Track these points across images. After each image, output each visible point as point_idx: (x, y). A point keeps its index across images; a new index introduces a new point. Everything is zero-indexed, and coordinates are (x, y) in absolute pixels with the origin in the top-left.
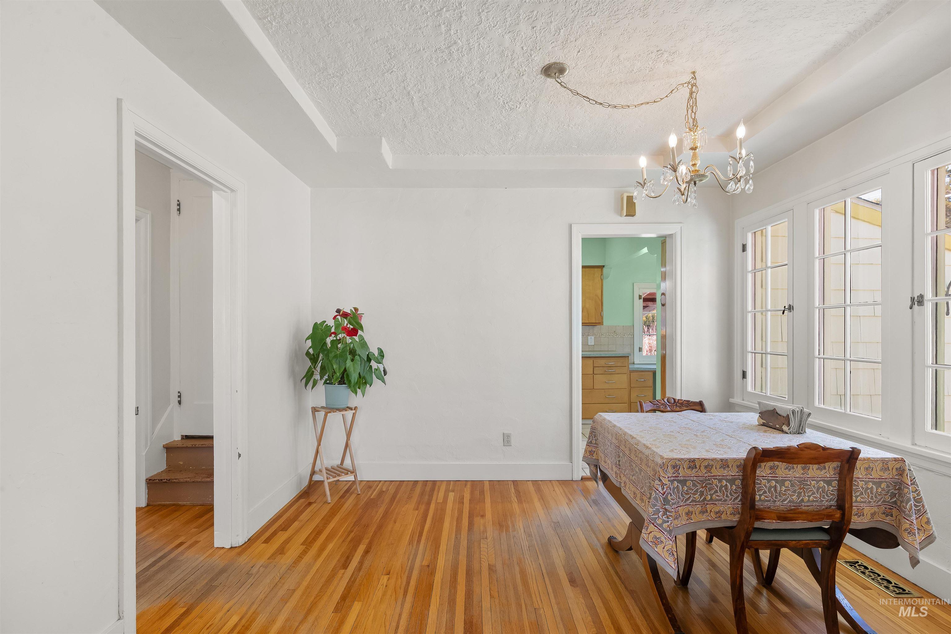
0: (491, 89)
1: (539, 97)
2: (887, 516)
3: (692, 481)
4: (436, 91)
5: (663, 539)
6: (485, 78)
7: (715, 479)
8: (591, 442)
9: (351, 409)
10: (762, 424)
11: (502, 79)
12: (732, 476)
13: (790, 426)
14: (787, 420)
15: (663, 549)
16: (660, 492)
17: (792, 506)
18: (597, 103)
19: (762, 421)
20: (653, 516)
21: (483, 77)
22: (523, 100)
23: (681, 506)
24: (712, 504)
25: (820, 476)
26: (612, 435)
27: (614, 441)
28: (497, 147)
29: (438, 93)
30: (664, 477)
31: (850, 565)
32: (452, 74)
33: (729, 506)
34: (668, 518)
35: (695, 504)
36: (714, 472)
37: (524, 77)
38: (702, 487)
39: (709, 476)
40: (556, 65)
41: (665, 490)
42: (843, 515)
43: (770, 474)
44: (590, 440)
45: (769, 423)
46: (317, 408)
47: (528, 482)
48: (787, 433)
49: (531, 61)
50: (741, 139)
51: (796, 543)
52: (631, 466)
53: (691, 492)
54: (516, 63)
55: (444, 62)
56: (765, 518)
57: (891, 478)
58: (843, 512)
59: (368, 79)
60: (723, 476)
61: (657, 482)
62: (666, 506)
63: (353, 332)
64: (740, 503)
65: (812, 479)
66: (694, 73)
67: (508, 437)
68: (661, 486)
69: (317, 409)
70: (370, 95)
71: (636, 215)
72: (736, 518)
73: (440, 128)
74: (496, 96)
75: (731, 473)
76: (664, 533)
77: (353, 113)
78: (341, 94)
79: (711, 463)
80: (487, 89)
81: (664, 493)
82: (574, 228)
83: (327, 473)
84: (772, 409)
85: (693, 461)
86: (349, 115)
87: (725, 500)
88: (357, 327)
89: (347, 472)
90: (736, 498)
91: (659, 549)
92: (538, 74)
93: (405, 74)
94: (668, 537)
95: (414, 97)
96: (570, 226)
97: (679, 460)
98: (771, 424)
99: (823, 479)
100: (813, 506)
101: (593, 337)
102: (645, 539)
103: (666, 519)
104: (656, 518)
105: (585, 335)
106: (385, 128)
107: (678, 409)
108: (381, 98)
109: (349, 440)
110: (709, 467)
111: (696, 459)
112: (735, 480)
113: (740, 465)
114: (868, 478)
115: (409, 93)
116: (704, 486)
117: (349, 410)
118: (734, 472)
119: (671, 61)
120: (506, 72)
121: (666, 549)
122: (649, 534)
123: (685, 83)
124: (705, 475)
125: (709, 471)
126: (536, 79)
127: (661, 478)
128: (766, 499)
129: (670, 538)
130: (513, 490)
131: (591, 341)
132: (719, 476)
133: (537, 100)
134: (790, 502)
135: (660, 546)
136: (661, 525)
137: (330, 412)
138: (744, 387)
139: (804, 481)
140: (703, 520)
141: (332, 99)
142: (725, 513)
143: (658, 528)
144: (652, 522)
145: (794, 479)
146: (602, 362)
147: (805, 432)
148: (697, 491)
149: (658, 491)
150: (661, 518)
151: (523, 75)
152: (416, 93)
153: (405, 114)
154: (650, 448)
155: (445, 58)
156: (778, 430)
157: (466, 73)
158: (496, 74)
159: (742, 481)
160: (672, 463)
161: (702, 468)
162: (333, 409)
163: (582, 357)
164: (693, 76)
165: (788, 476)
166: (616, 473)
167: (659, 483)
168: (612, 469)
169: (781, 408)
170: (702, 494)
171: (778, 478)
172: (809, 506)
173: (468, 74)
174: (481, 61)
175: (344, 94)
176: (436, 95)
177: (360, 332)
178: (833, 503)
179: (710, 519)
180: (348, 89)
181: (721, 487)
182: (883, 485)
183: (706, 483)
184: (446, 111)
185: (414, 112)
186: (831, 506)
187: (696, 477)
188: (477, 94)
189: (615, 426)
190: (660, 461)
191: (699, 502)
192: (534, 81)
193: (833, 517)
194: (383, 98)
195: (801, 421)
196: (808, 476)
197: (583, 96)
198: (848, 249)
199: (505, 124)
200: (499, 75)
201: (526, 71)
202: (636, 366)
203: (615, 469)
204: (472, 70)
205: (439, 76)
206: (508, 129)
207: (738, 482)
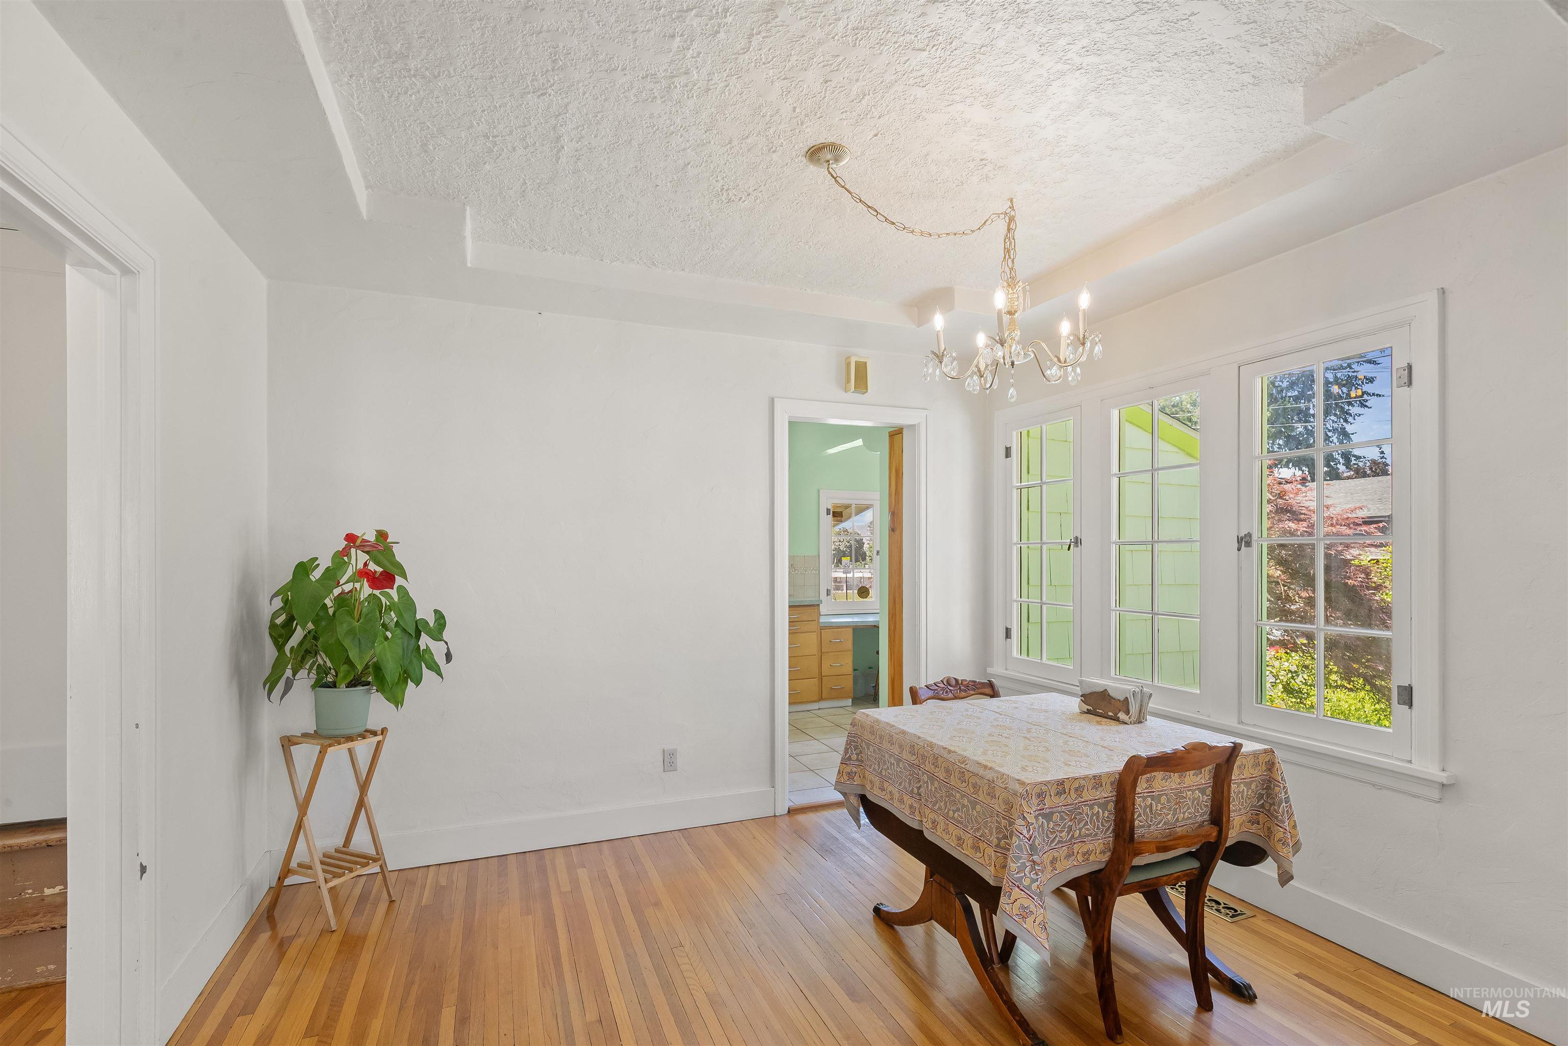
0: (712, 162)
1: (783, 191)
2: (1253, 824)
3: (1059, 812)
4: (612, 146)
5: (1032, 908)
6: (710, 142)
7: (1085, 805)
8: (850, 759)
9: (374, 733)
10: (1086, 711)
11: (738, 151)
12: (1104, 798)
13: (1130, 714)
14: (1125, 705)
15: (1034, 922)
16: (1024, 836)
17: (1167, 829)
18: (887, 220)
19: (1086, 707)
20: (1017, 876)
21: (708, 141)
22: (755, 190)
23: (1046, 852)
24: (1080, 842)
25: (1196, 784)
26: (901, 746)
27: (906, 755)
28: (676, 257)
29: (615, 150)
30: (1028, 813)
31: (1171, 888)
32: (655, 123)
33: (1099, 841)
34: (1036, 874)
35: (1061, 845)
36: (1086, 796)
37: (774, 156)
38: (1071, 820)
39: (1079, 803)
40: (835, 147)
41: (1031, 833)
42: (1220, 832)
43: (1146, 788)
44: (848, 755)
45: (1097, 710)
46: (294, 738)
47: (704, 828)
48: (1126, 723)
49: (798, 132)
50: (1084, 310)
51: (1168, 879)
52: (950, 795)
53: (1057, 829)
54: (772, 130)
55: (650, 100)
56: (1142, 852)
57: (1261, 775)
58: (1220, 828)
59: (488, 95)
60: (1096, 800)
61: (1020, 821)
62: (1034, 857)
63: (384, 580)
64: (1111, 835)
65: (1188, 789)
66: (1011, 201)
67: (672, 756)
68: (1026, 828)
69: (295, 740)
70: (479, 125)
71: (868, 391)
72: (1106, 857)
73: (590, 209)
74: (714, 176)
75: (1104, 795)
76: (1034, 899)
77: (426, 151)
78: (416, 110)
79: (1083, 782)
80: (705, 161)
81: (1031, 838)
82: (778, 404)
83: (324, 871)
84: (1101, 691)
85: (1061, 783)
86: (413, 154)
87: (1096, 835)
88: (391, 570)
89: (365, 861)
90: (1109, 828)
91: (1029, 924)
92: (799, 156)
93: (567, 105)
94: (1039, 904)
95: (565, 147)
96: (772, 401)
97: (1046, 784)
98: (1101, 711)
99: (1199, 787)
100: (1187, 825)
102: (1008, 913)
103: (1034, 877)
104: (1022, 877)
106: (481, 191)
107: (963, 694)
108: (498, 136)
109: (366, 795)
110: (1079, 790)
111: (1065, 780)
112: (1107, 803)
113: (1115, 781)
114: (1241, 779)
115: (558, 138)
116: (1074, 818)
117: (371, 736)
118: (1107, 793)
119: (991, 177)
120: (749, 141)
121: (1037, 922)
122: (1013, 903)
123: (1002, 214)
124: (1075, 802)
125: (1080, 796)
126: (792, 162)
127: (1024, 814)
128: (1140, 824)
129: (1041, 904)
130: (687, 848)
132: (1091, 800)
133: (777, 195)
134: (1165, 824)
135: (1030, 920)
136: (1029, 888)
137: (330, 746)
138: (1007, 651)
139: (1180, 792)
140: (1068, 867)
141: (391, 117)
142: (1094, 852)
143: (1025, 893)
144: (1017, 884)
145: (1170, 792)
147: (1146, 720)
148: (1064, 827)
149: (1022, 835)
150: (1028, 875)
151: (774, 152)
152: (571, 141)
153: (533, 173)
154: (991, 768)
155: (656, 94)
156: (1111, 719)
157: (681, 127)
158: (731, 141)
159: (1116, 804)
160: (1037, 790)
161: (1072, 791)
162: (337, 737)
164: (1011, 206)
165: (1165, 788)
166: (911, 807)
167: (1023, 823)
168: (901, 801)
169: (1116, 688)
170: (1070, 830)
171: (1154, 794)
172: (1183, 826)
173: (684, 129)
174: (717, 113)
175: (423, 112)
176: (608, 153)
177: (399, 581)
178: (1206, 817)
179: (1076, 864)
180: (435, 105)
181: (1093, 814)
182: (1253, 787)
183: (1074, 814)
184: (614, 182)
185: (551, 173)
186: (1204, 821)
187: (1064, 806)
188: (685, 165)
189: (904, 732)
190: (1020, 789)
191: (1065, 842)
192: (787, 163)
193: (1210, 837)
194: (502, 137)
195: (1141, 705)
196: (1185, 786)
197: (868, 206)
198: (1155, 468)
199: (708, 222)
200: (735, 143)
201: (782, 146)
203: (908, 800)
204: (693, 125)
205: (630, 121)
206: (709, 232)
207: (1111, 806)
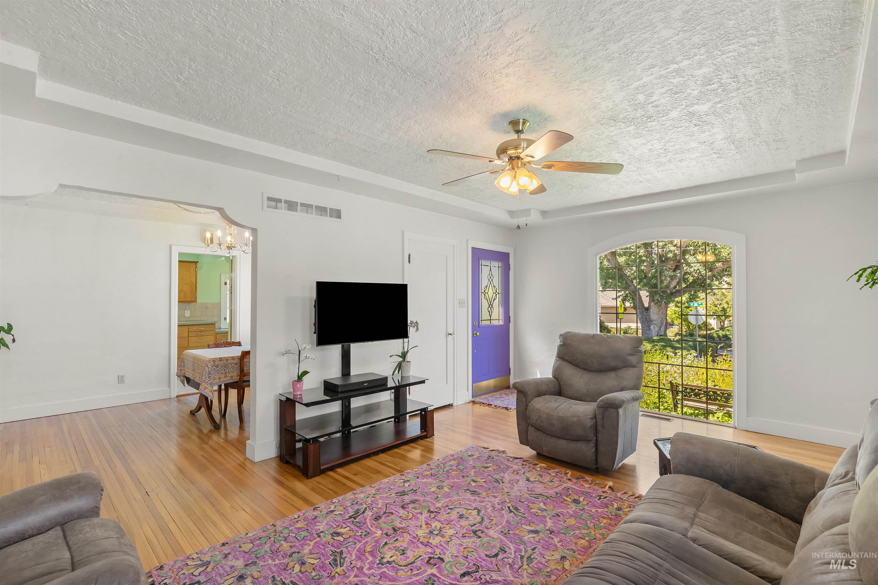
3: (221, 366)
5: (208, 387)
7: (229, 364)
8: (181, 365)
12: (235, 362)
23: (216, 375)
24: (229, 374)
27: (192, 360)
30: (209, 365)
33: (235, 374)
34: (210, 380)
35: (222, 374)
36: (229, 362)
38: (225, 368)
41: (209, 370)
52: (198, 367)
53: (220, 370)
60: (232, 363)
61: (206, 367)
62: (210, 376)
67: (122, 377)
68: (208, 368)
72: (238, 378)
79: (228, 358)
82: (173, 247)
87: (234, 372)
90: (237, 370)
91: (206, 391)
96: (171, 247)
97: (215, 358)
101: (189, 311)
104: (205, 380)
105: (180, 309)
107: (228, 346)
110: (227, 360)
111: (222, 357)
112: (237, 363)
113: (239, 358)
118: (237, 361)
121: (209, 391)
124: (226, 363)
129: (211, 387)
131: (187, 314)
135: (207, 390)
140: (225, 380)
142: (234, 376)
143: (206, 383)
146: (195, 328)
148: (222, 369)
149: (207, 370)
150: (207, 380)
154: (205, 357)
160: (213, 360)
161: (225, 360)
163: (178, 326)
170: (225, 370)
181: (232, 366)
183: (226, 366)
190: (208, 360)
202: (222, 330)
207: (239, 364)
